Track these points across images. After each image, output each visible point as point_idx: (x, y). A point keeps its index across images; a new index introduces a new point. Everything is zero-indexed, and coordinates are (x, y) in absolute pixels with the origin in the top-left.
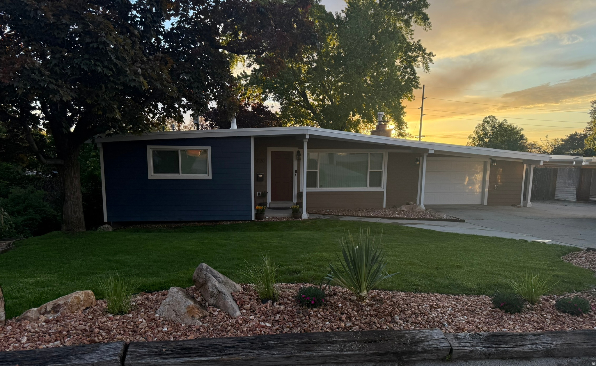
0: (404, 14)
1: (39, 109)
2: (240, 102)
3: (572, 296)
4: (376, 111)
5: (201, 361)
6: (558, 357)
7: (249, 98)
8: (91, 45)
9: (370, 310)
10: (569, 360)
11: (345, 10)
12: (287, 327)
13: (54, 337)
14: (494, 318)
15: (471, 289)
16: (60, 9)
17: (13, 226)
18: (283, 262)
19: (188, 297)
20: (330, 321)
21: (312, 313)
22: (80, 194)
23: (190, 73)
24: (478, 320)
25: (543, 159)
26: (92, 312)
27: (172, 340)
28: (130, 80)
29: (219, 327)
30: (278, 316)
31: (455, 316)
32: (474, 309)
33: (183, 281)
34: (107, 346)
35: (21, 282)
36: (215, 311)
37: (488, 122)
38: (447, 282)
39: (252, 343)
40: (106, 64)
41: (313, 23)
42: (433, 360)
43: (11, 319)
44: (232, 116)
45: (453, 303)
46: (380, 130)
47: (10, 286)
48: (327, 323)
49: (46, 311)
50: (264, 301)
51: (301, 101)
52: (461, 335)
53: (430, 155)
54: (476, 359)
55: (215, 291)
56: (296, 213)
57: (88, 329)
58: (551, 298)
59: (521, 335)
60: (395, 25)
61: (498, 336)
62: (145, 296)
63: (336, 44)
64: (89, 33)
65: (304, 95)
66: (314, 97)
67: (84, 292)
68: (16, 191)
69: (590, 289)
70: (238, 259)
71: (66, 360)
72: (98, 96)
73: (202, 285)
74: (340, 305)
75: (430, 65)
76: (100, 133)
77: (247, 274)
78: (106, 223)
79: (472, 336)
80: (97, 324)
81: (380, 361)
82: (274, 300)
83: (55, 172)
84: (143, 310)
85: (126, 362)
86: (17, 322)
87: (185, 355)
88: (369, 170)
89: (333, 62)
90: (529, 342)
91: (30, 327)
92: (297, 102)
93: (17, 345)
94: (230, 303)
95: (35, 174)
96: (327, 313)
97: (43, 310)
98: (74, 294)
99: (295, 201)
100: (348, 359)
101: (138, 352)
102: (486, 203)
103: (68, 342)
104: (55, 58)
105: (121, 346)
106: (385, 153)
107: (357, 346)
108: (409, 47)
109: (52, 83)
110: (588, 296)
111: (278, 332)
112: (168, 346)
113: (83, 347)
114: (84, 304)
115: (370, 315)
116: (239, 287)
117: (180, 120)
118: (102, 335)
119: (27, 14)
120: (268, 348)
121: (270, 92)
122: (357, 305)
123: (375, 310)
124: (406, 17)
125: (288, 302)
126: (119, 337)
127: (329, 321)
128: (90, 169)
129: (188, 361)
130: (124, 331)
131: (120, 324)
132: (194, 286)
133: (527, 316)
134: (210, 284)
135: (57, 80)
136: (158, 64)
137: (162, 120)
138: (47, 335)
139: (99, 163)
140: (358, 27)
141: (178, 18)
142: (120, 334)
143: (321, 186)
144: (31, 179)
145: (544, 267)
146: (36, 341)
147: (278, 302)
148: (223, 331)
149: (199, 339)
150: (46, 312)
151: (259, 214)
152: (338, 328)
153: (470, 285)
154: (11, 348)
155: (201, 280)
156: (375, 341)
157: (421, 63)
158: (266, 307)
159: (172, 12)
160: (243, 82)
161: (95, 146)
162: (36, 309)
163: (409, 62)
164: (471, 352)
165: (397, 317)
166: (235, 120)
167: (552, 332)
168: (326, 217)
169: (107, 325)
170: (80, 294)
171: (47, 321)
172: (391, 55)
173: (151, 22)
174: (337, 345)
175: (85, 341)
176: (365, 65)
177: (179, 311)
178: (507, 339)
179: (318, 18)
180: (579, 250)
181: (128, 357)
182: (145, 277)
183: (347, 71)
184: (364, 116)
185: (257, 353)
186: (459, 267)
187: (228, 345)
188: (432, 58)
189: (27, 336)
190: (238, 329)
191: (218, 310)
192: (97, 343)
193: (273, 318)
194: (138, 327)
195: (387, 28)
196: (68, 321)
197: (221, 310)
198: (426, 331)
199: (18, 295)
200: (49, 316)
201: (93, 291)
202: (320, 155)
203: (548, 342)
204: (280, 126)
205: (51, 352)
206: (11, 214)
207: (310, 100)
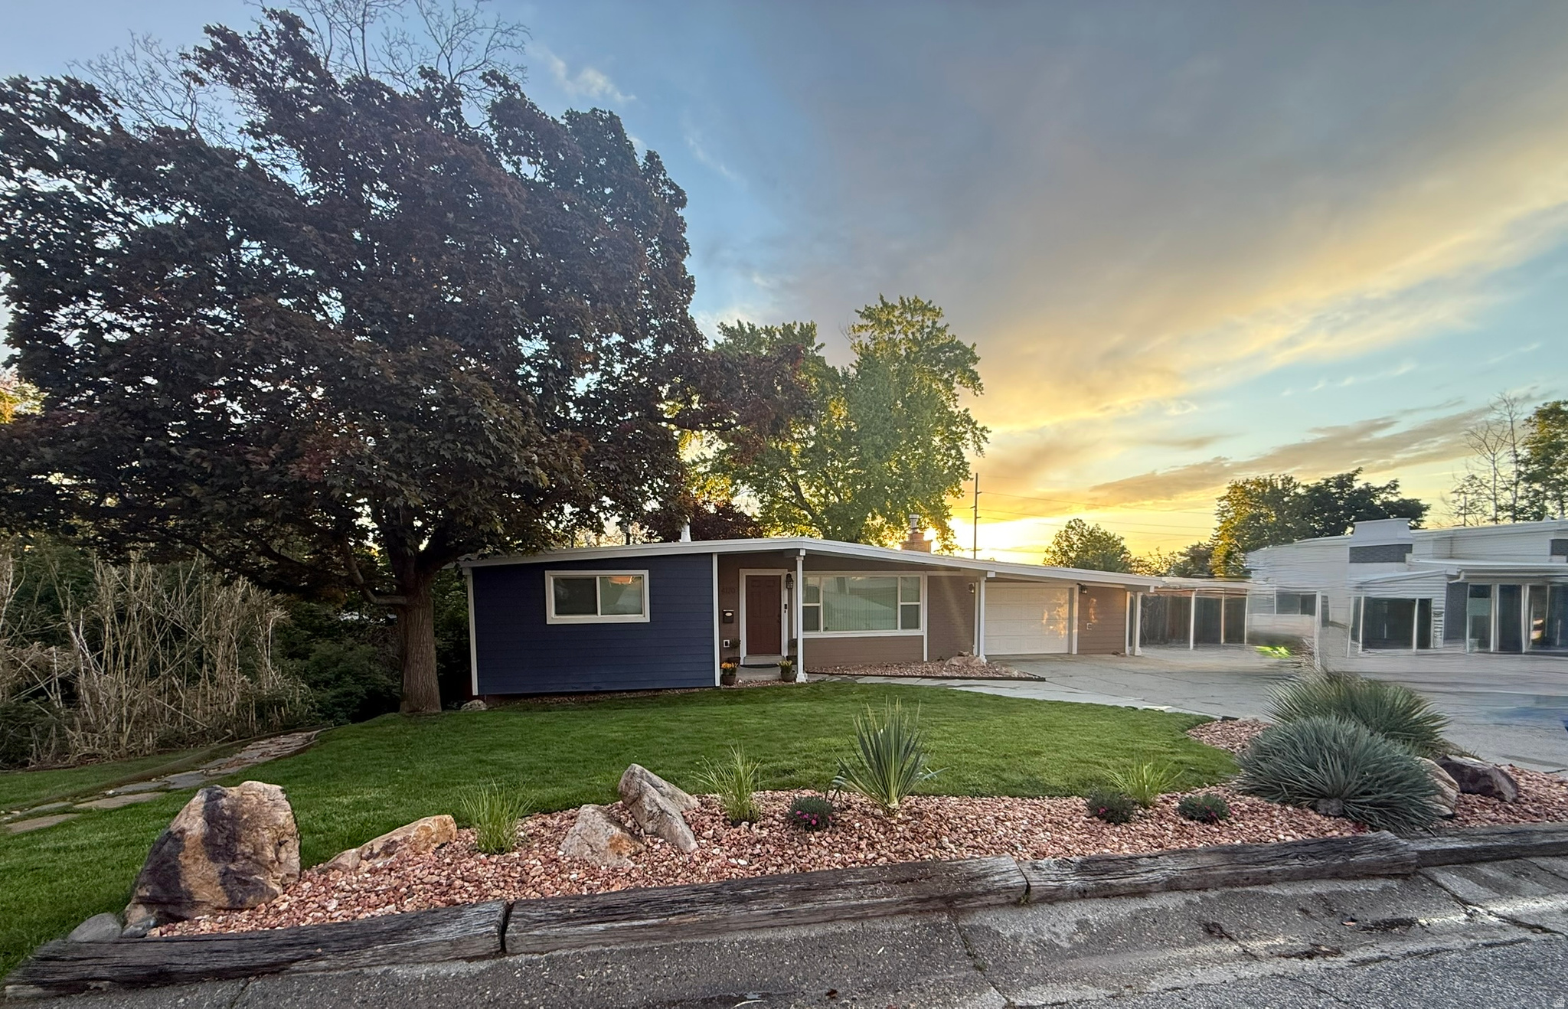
0: (942, 372)
1: (368, 515)
2: (696, 499)
3: (1201, 793)
4: (908, 513)
5: (634, 927)
6: (1185, 890)
7: (710, 493)
8: (457, 420)
9: (904, 831)
10: (1202, 893)
11: (855, 364)
12: (773, 865)
13: (385, 898)
14: (1091, 833)
15: (1056, 788)
16: (407, 364)
17: (317, 706)
18: (766, 755)
19: (611, 822)
20: (842, 851)
21: (813, 839)
22: (434, 652)
23: (615, 459)
24: (1067, 838)
25: (1154, 584)
26: (452, 852)
27: (585, 893)
28: (519, 473)
29: (663, 869)
30: (758, 846)
31: (1032, 832)
32: (1060, 819)
33: (603, 792)
34: (476, 909)
35: (329, 804)
36: (655, 843)
37: (1073, 528)
38: (1021, 778)
39: (717, 893)
40: (481, 448)
41: (807, 383)
42: (1002, 905)
43: (309, 868)
44: (682, 524)
45: (1030, 811)
46: (915, 542)
47: (309, 811)
48: (837, 855)
49: (371, 853)
50: (736, 824)
51: (792, 497)
52: (1042, 863)
53: (989, 580)
54: (1066, 900)
55: (655, 809)
56: (788, 673)
57: (443, 881)
58: (1172, 798)
59: (1131, 858)
60: (930, 386)
61: (1097, 861)
62: (540, 821)
63: (844, 414)
64: (454, 401)
65: (797, 488)
66: (811, 491)
67: (437, 817)
68: (323, 648)
69: (1227, 780)
70: (693, 752)
71: (405, 937)
72: (466, 498)
73: (634, 801)
74: (857, 825)
75: (984, 445)
76: (471, 552)
77: (708, 781)
78: (475, 698)
79: (1060, 864)
80: (459, 872)
81: (920, 911)
82: (752, 821)
83: (391, 616)
84: (537, 845)
85: (507, 935)
86: (320, 874)
87: (606, 918)
88: (900, 603)
89: (840, 439)
90: (1143, 869)
91: (344, 883)
92: (785, 499)
93: (320, 914)
94: (679, 829)
95: (357, 618)
96: (838, 838)
97: (367, 853)
98: (421, 823)
99: (785, 653)
100: (870, 912)
101: (529, 917)
102: (1075, 652)
103: (409, 907)
104: (397, 440)
105: (499, 908)
106: (923, 577)
107: (884, 889)
108: (952, 420)
109: (392, 478)
110: (1226, 791)
111: (758, 873)
112: (579, 904)
113: (435, 912)
114: (438, 837)
115: (905, 838)
116: (694, 801)
117: (599, 530)
118: (467, 891)
119: (353, 371)
120: (742, 900)
121: (743, 483)
122: (883, 823)
123: (912, 830)
124: (946, 376)
125: (775, 823)
126: (497, 892)
127: (839, 852)
128: (450, 609)
129: (612, 928)
130: (505, 882)
131: (499, 870)
132: (621, 802)
133: (1139, 827)
134: (646, 799)
135: (399, 475)
136: (565, 446)
137: (570, 531)
138: (373, 895)
139: (467, 598)
140: (875, 390)
141: (597, 376)
142: (498, 887)
143: (826, 629)
144: (349, 627)
145: (1162, 749)
146: (353, 906)
147: (759, 824)
148: (669, 876)
149: (630, 891)
150: (372, 856)
151: (728, 676)
152: (854, 863)
153: (1054, 781)
154: (309, 920)
155: (632, 793)
156: (912, 880)
157: (970, 443)
158: (739, 833)
159: (587, 366)
160: (701, 469)
161: (460, 573)
162: (354, 850)
163: (954, 441)
164: (1059, 888)
165: (945, 839)
166: (688, 528)
167: (1175, 852)
168: (836, 679)
169: (476, 874)
170: (432, 823)
171: (373, 871)
172: (925, 431)
173: (553, 384)
174: (853, 890)
175: (438, 903)
176: (888, 445)
177: (596, 845)
178: (1111, 865)
179: (815, 375)
180: (1212, 720)
181: (510, 925)
182: (540, 788)
183: (860, 453)
184: (890, 519)
185: (725, 909)
186: (1038, 753)
187: (677, 899)
188: (986, 435)
189: (337, 898)
190: (693, 872)
191: (661, 841)
192: (458, 904)
193: (749, 851)
194: (528, 874)
195: (919, 391)
196: (410, 869)
197: (666, 841)
198: (990, 860)
199: (323, 826)
200: (376, 861)
201: (454, 815)
202: (824, 581)
203: (1170, 867)
204: (760, 535)
205: (378, 924)
206: (314, 685)
207: (806, 496)
